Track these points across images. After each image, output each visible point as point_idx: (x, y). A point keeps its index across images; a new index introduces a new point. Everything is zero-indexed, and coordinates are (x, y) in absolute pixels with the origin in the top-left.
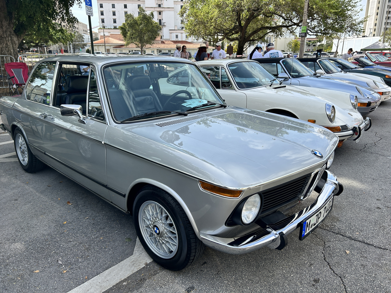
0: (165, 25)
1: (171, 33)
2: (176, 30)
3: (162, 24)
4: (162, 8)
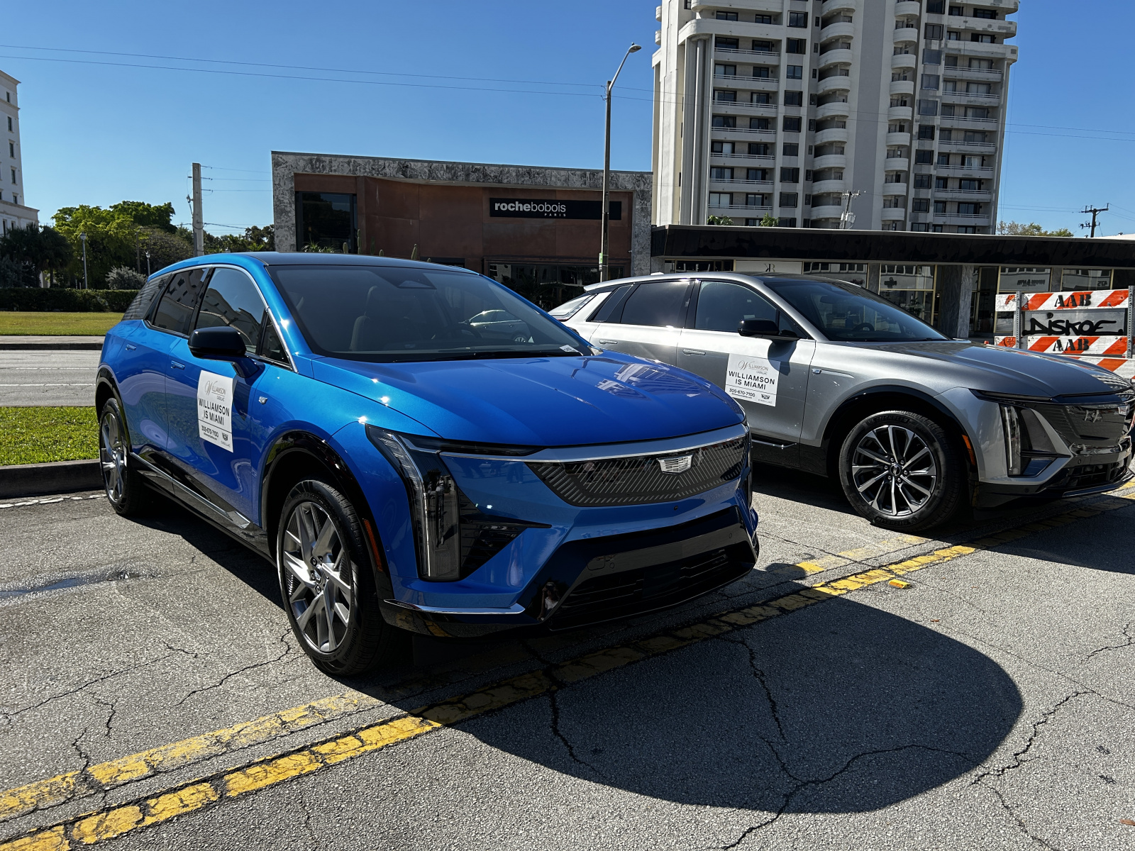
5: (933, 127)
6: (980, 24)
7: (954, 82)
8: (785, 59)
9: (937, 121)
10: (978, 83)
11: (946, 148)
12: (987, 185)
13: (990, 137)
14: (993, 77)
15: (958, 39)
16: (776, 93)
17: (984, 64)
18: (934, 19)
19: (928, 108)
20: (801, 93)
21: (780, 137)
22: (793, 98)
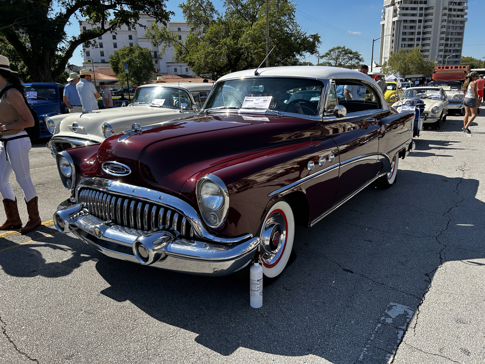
0: (161, 57)
1: (169, 66)
2: (175, 63)
3: (158, 56)
5: (448, 38)
6: (459, 13)
7: (453, 27)
8: (418, 24)
9: (450, 36)
10: (458, 27)
11: (451, 43)
12: (460, 51)
13: (461, 40)
14: (462, 25)
15: (454, 17)
16: (415, 32)
17: (460, 22)
18: (450, 13)
19: (448, 34)
21: (416, 42)
22: (419, 33)
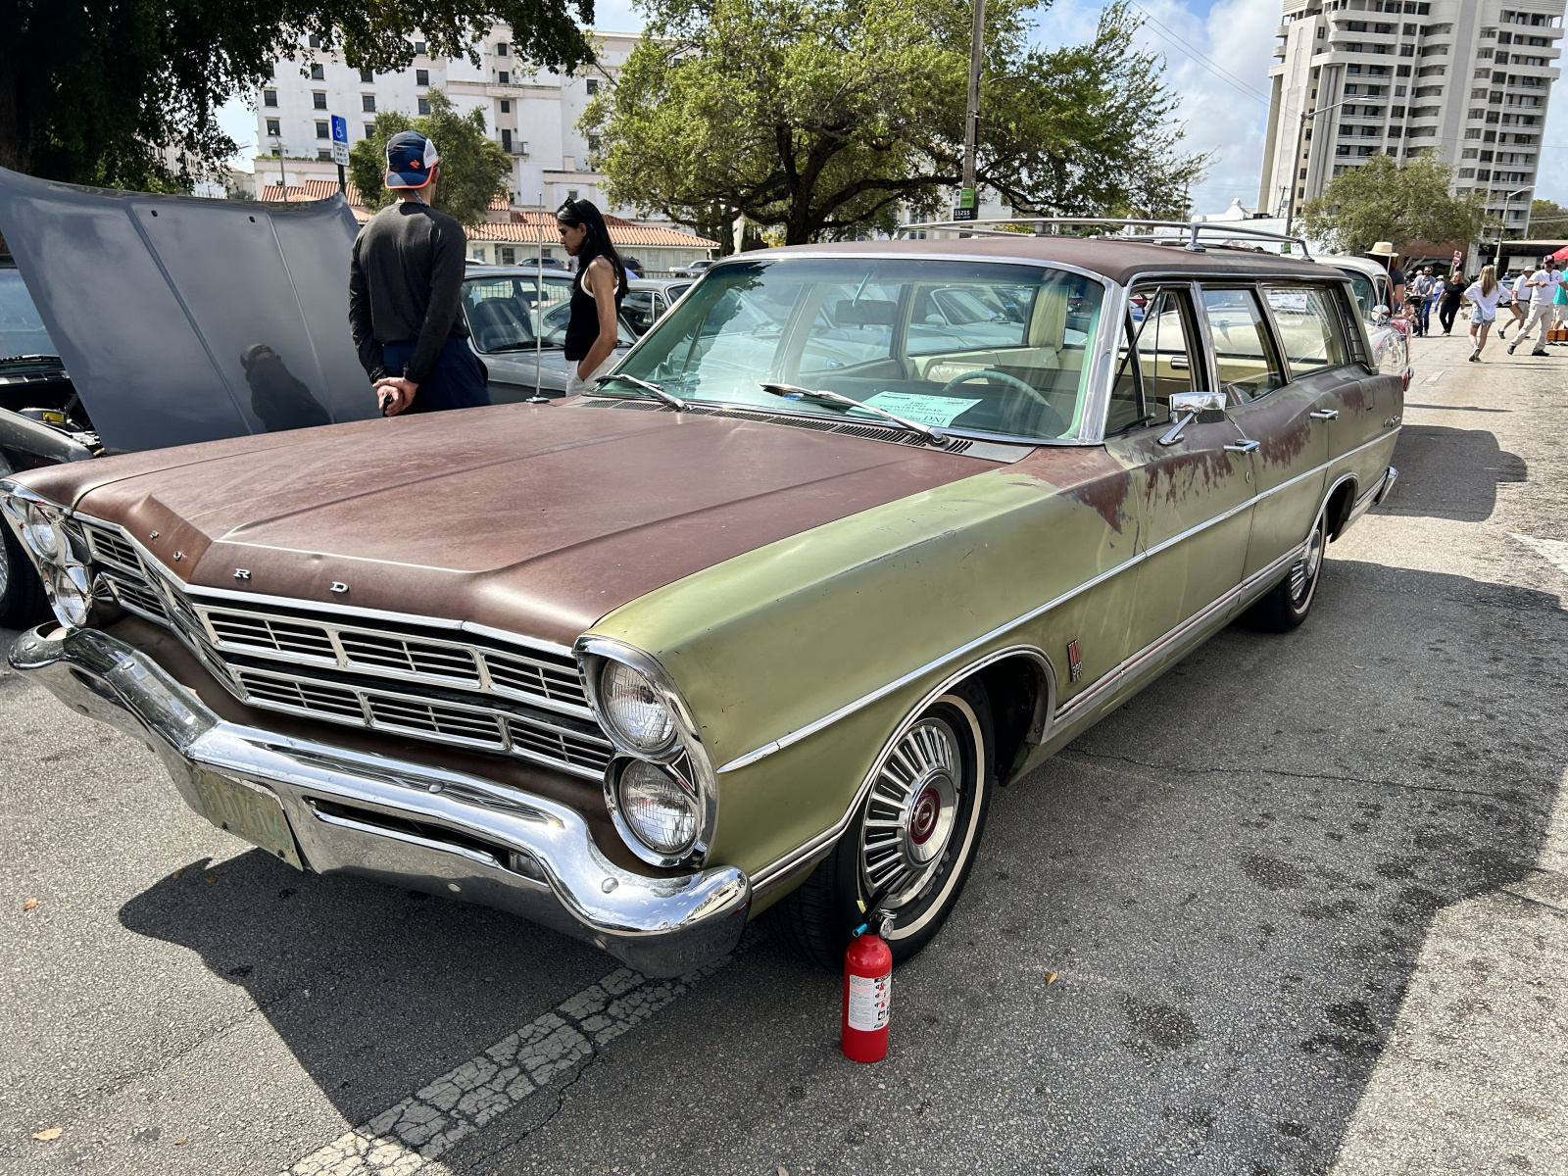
0: (525, 151)
1: (552, 183)
2: (571, 172)
3: (515, 147)
4: (514, 86)
6: (1534, 51)
8: (1395, 81)
9: (1499, 128)
10: (1529, 97)
11: (1503, 149)
14: (1540, 92)
15: (1518, 63)
16: (1385, 107)
17: (1534, 82)
18: (1503, 48)
19: (1492, 118)
20: (1403, 108)
21: (1385, 142)
